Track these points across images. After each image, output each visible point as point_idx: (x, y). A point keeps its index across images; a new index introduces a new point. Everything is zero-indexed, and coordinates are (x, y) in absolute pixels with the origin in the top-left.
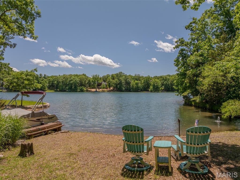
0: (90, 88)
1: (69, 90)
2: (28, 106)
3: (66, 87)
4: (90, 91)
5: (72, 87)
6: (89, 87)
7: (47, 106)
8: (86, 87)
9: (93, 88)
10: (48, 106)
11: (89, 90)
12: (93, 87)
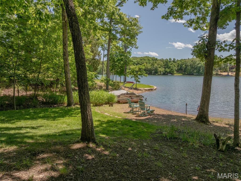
0: (220, 72)
1: (197, 74)
2: (140, 89)
3: (193, 70)
4: (220, 75)
5: (200, 70)
10: (154, 89)
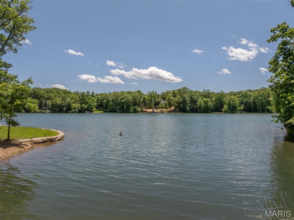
0: (145, 108)
1: (120, 111)
3: (116, 107)
4: (145, 112)
5: (123, 106)
6: (145, 106)
7: (55, 139)
8: (140, 106)
9: (149, 108)
10: (57, 139)
11: (144, 110)
12: (149, 106)
